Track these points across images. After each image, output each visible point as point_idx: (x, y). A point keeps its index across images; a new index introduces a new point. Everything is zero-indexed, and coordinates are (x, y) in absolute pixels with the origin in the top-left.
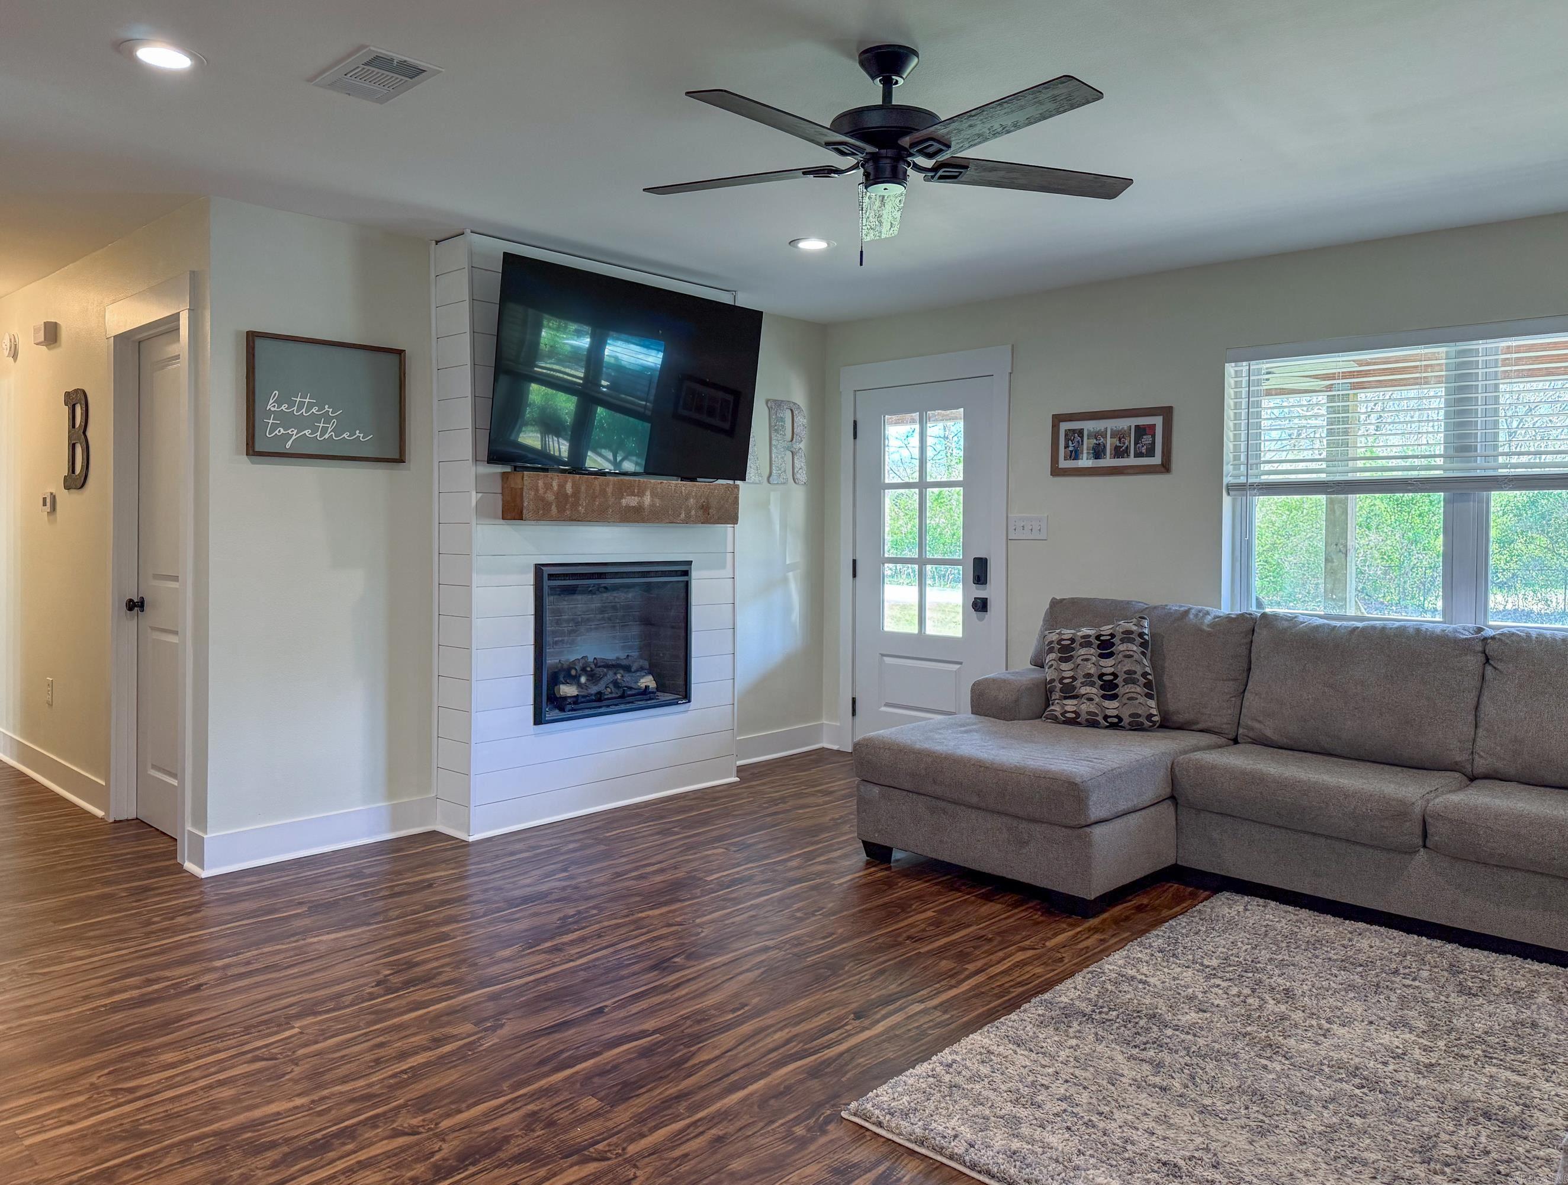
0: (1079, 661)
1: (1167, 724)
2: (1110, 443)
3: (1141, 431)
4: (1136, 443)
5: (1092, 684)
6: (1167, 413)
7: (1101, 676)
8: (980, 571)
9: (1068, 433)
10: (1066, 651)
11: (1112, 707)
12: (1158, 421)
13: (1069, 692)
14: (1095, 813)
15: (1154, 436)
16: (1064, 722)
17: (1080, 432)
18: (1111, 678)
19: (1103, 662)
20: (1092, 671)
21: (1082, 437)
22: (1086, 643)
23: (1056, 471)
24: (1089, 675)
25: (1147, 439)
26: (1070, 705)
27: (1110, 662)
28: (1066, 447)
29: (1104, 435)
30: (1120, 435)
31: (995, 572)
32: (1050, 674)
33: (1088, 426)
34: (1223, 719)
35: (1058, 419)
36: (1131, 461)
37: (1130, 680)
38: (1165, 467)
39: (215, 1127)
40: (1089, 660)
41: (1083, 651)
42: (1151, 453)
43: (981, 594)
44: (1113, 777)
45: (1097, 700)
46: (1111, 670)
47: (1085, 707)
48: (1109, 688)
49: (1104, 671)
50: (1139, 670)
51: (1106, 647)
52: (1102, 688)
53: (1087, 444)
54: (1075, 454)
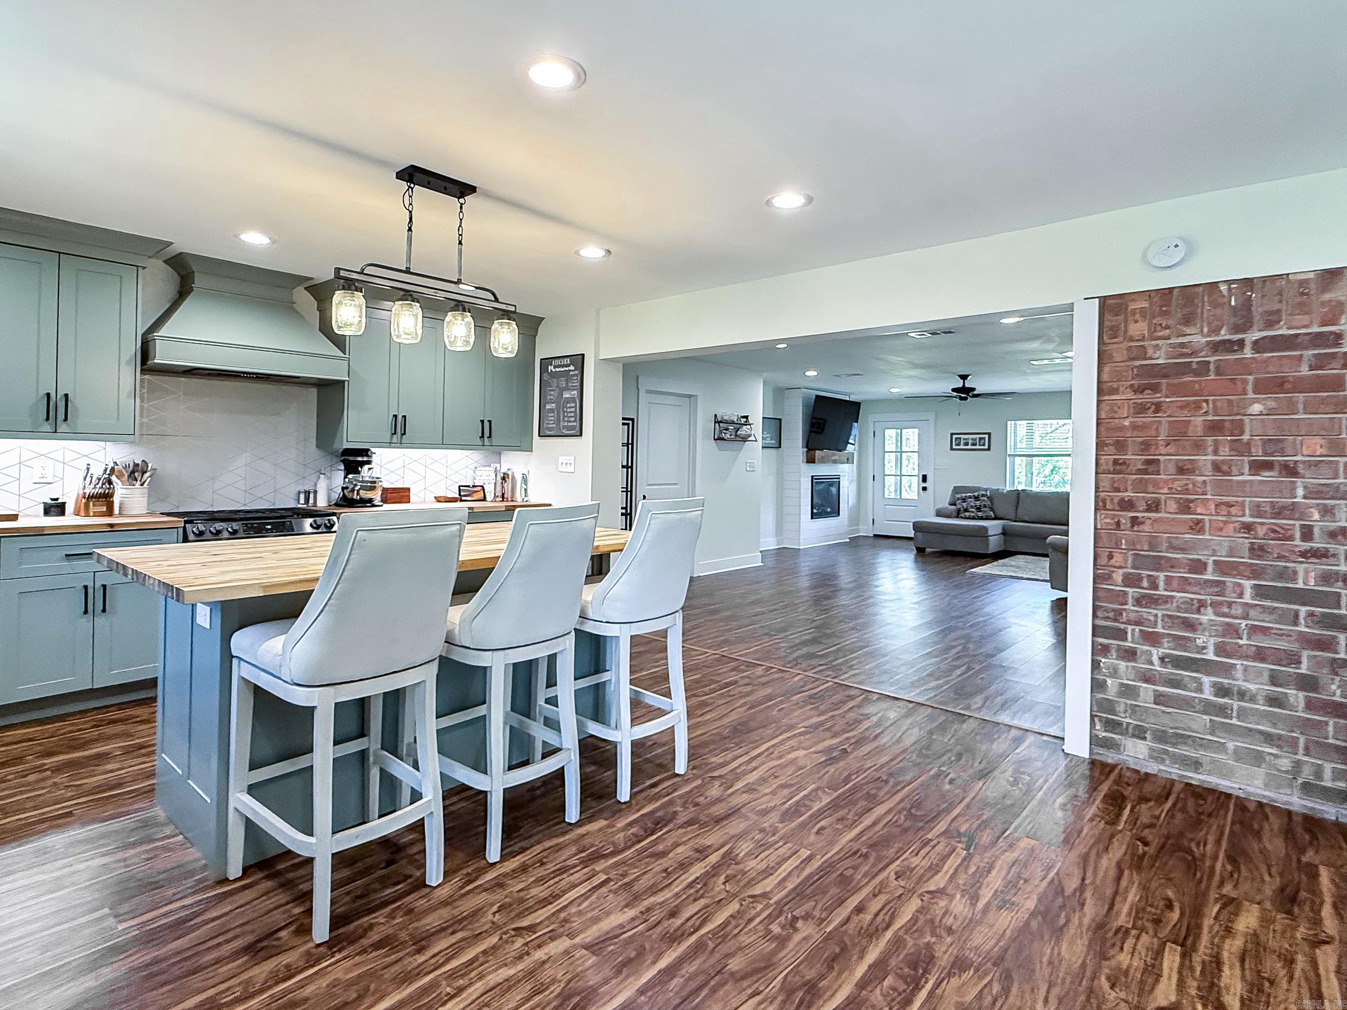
0: (968, 502)
1: (996, 518)
2: (970, 442)
3: (980, 439)
4: (979, 442)
5: (973, 508)
6: (989, 434)
7: (976, 506)
8: (924, 478)
9: (956, 438)
10: (964, 500)
11: (980, 514)
12: (986, 436)
13: (966, 510)
14: (990, 533)
15: (985, 440)
16: (966, 518)
17: (960, 438)
18: (979, 506)
19: (976, 502)
20: (973, 505)
21: (961, 440)
22: (970, 497)
23: (952, 449)
25: (982, 441)
26: (967, 514)
27: (978, 502)
28: (956, 442)
29: (968, 439)
30: (975, 439)
31: (929, 478)
32: (959, 506)
33: (962, 436)
34: (1012, 516)
35: (952, 434)
36: (978, 447)
37: (985, 506)
38: (989, 449)
40: (972, 502)
41: (969, 500)
42: (984, 445)
43: (924, 485)
44: (993, 526)
45: (975, 512)
46: (979, 504)
47: (972, 514)
48: (979, 509)
50: (987, 504)
51: (977, 498)
52: (976, 509)
53: (962, 442)
54: (958, 444)
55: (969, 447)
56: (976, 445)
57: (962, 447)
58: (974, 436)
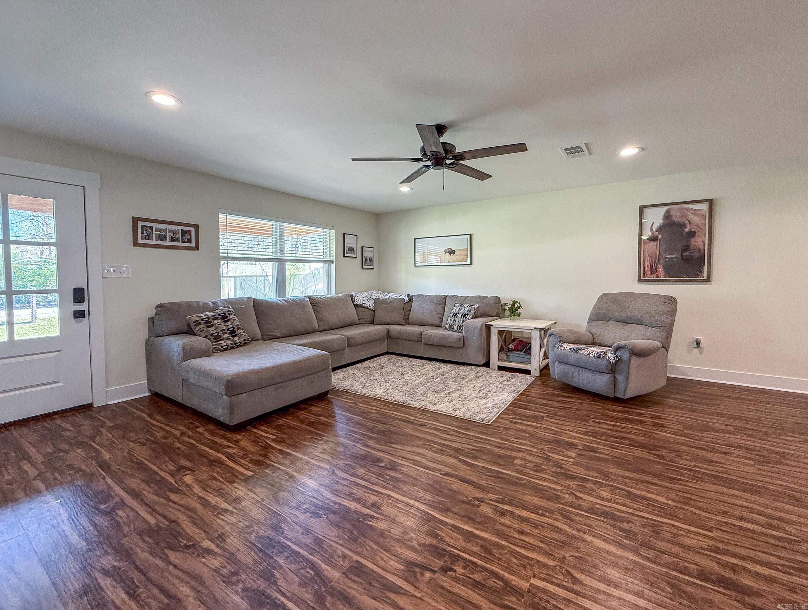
0: (217, 325)
2: (168, 235)
3: (184, 233)
4: (182, 237)
5: (226, 333)
6: (197, 227)
7: (228, 330)
9: (143, 227)
10: (208, 323)
11: (236, 339)
15: (191, 235)
16: (223, 351)
17: (151, 228)
18: (232, 329)
19: (227, 324)
20: (224, 328)
21: (152, 231)
22: (215, 318)
23: (137, 244)
24: (224, 330)
25: (187, 236)
26: (222, 343)
27: (229, 323)
28: (143, 233)
29: (165, 231)
30: (174, 232)
35: (136, 220)
36: (180, 244)
37: (238, 328)
38: (197, 248)
39: (635, 559)
40: (220, 324)
41: (216, 321)
42: (190, 241)
43: (79, 308)
45: (232, 338)
46: (231, 326)
47: (228, 342)
48: (233, 333)
49: (229, 327)
50: (238, 324)
51: (225, 318)
52: (230, 334)
53: (155, 233)
54: (149, 237)
55: (168, 243)
56: (177, 240)
57: (154, 242)
58: (176, 228)
